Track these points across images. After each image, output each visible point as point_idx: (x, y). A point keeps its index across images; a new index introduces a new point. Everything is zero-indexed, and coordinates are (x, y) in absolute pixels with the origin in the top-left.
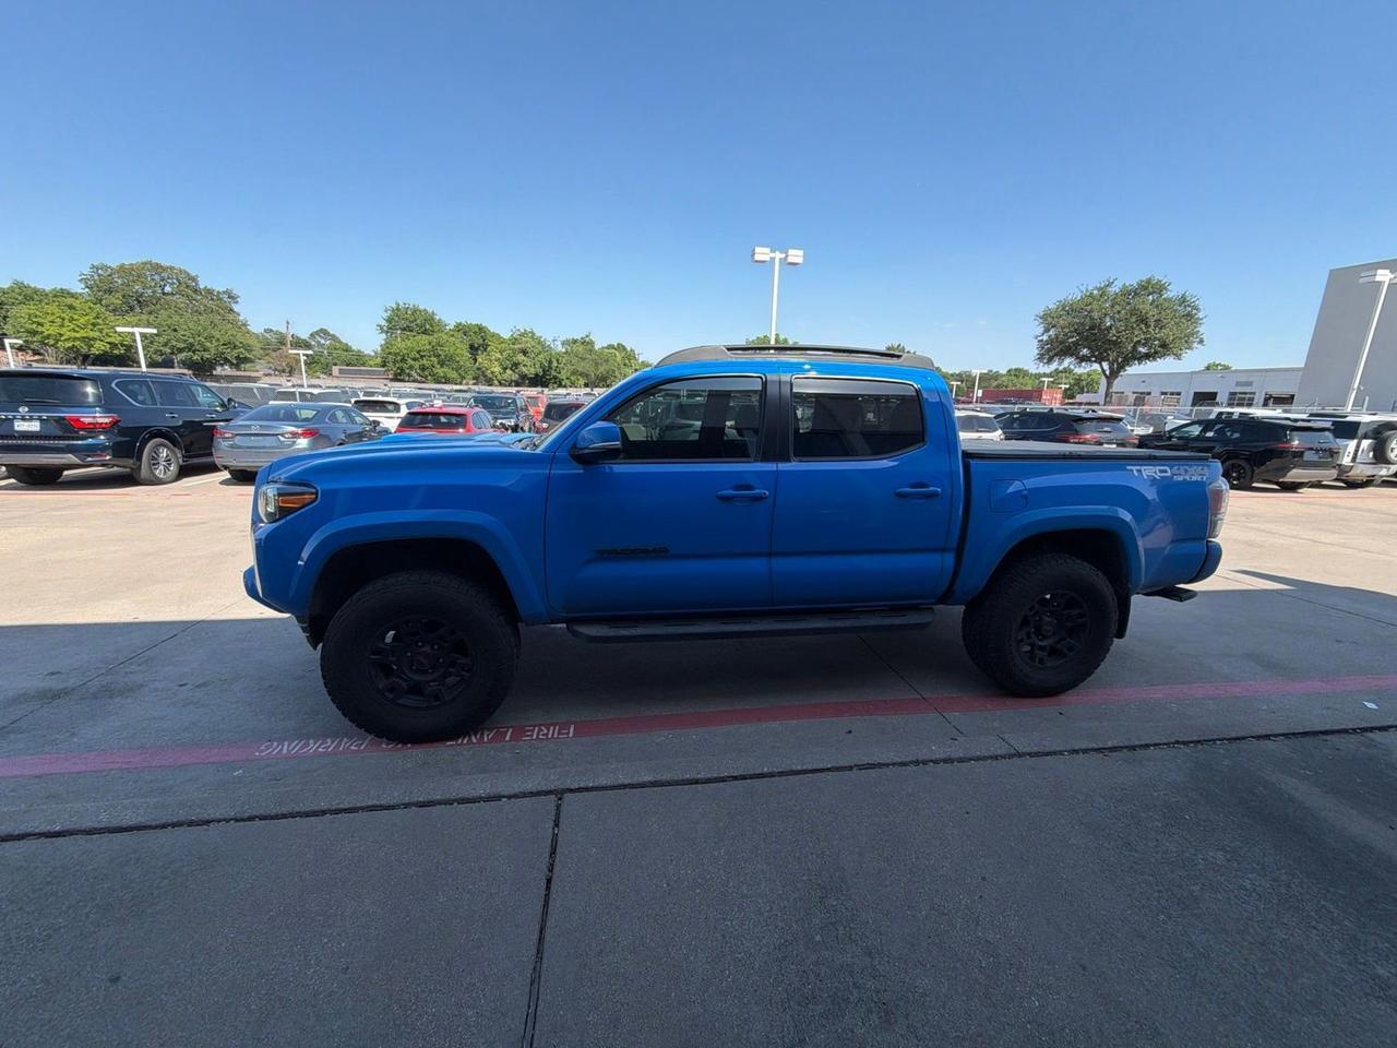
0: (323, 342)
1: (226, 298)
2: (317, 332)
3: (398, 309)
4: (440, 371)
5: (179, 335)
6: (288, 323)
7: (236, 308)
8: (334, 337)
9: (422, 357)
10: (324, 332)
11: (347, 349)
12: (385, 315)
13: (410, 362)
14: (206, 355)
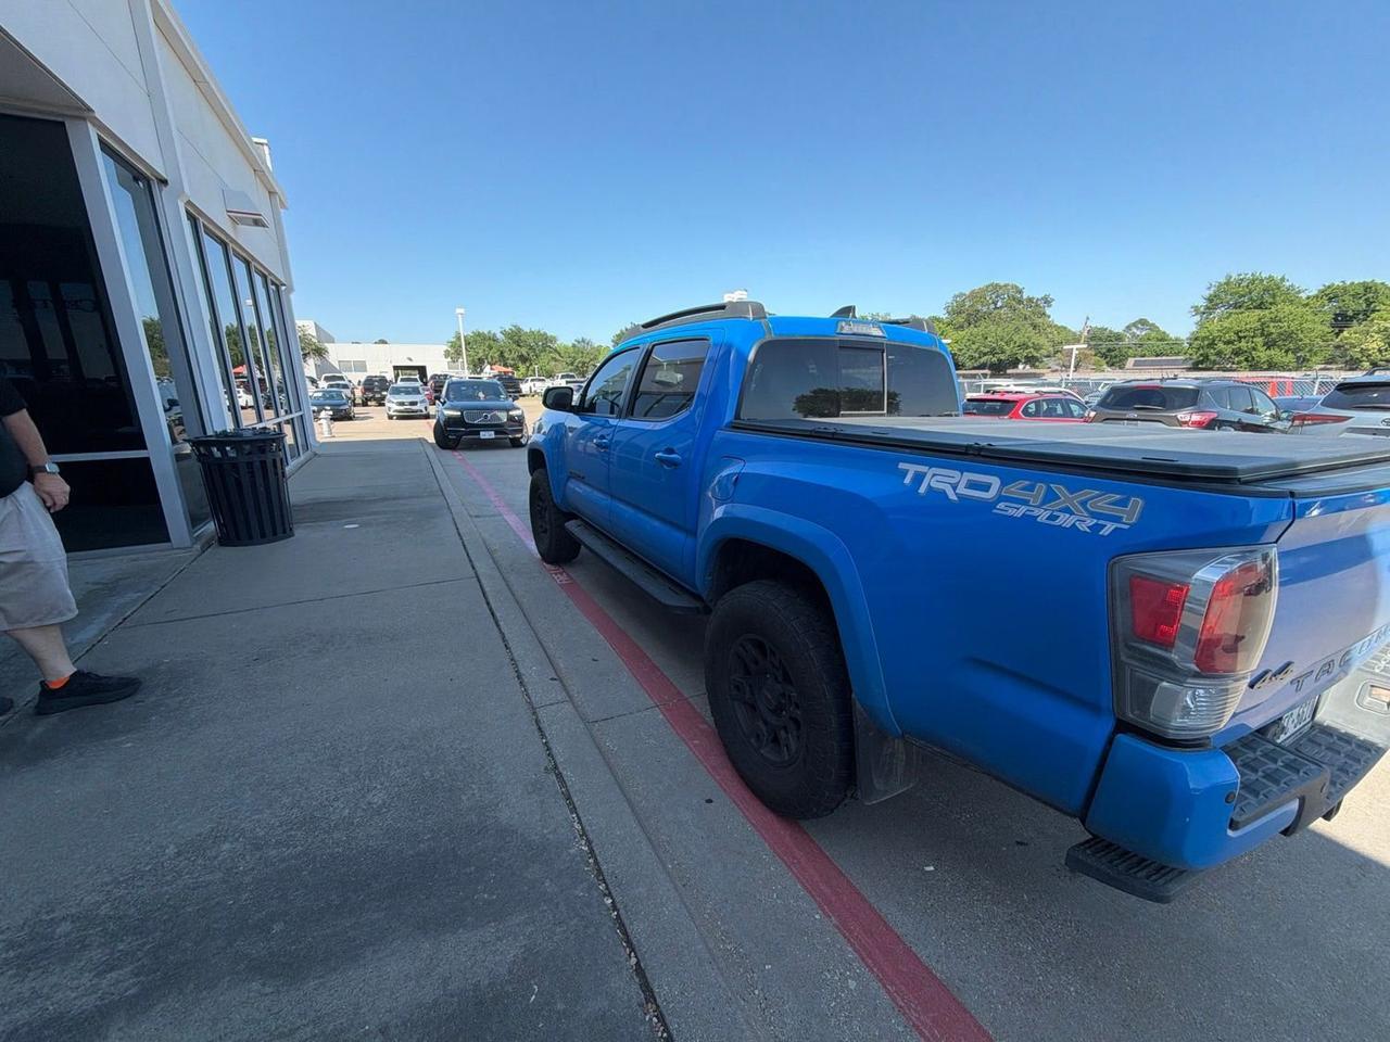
0: (1138, 333)
1: (1042, 304)
2: (1134, 325)
3: (1227, 284)
4: (1263, 355)
5: (987, 342)
6: (1088, 318)
7: (1048, 311)
8: (1153, 327)
9: (1240, 338)
10: (1143, 322)
11: (1163, 338)
12: (1207, 293)
13: (1221, 346)
14: (1003, 357)
